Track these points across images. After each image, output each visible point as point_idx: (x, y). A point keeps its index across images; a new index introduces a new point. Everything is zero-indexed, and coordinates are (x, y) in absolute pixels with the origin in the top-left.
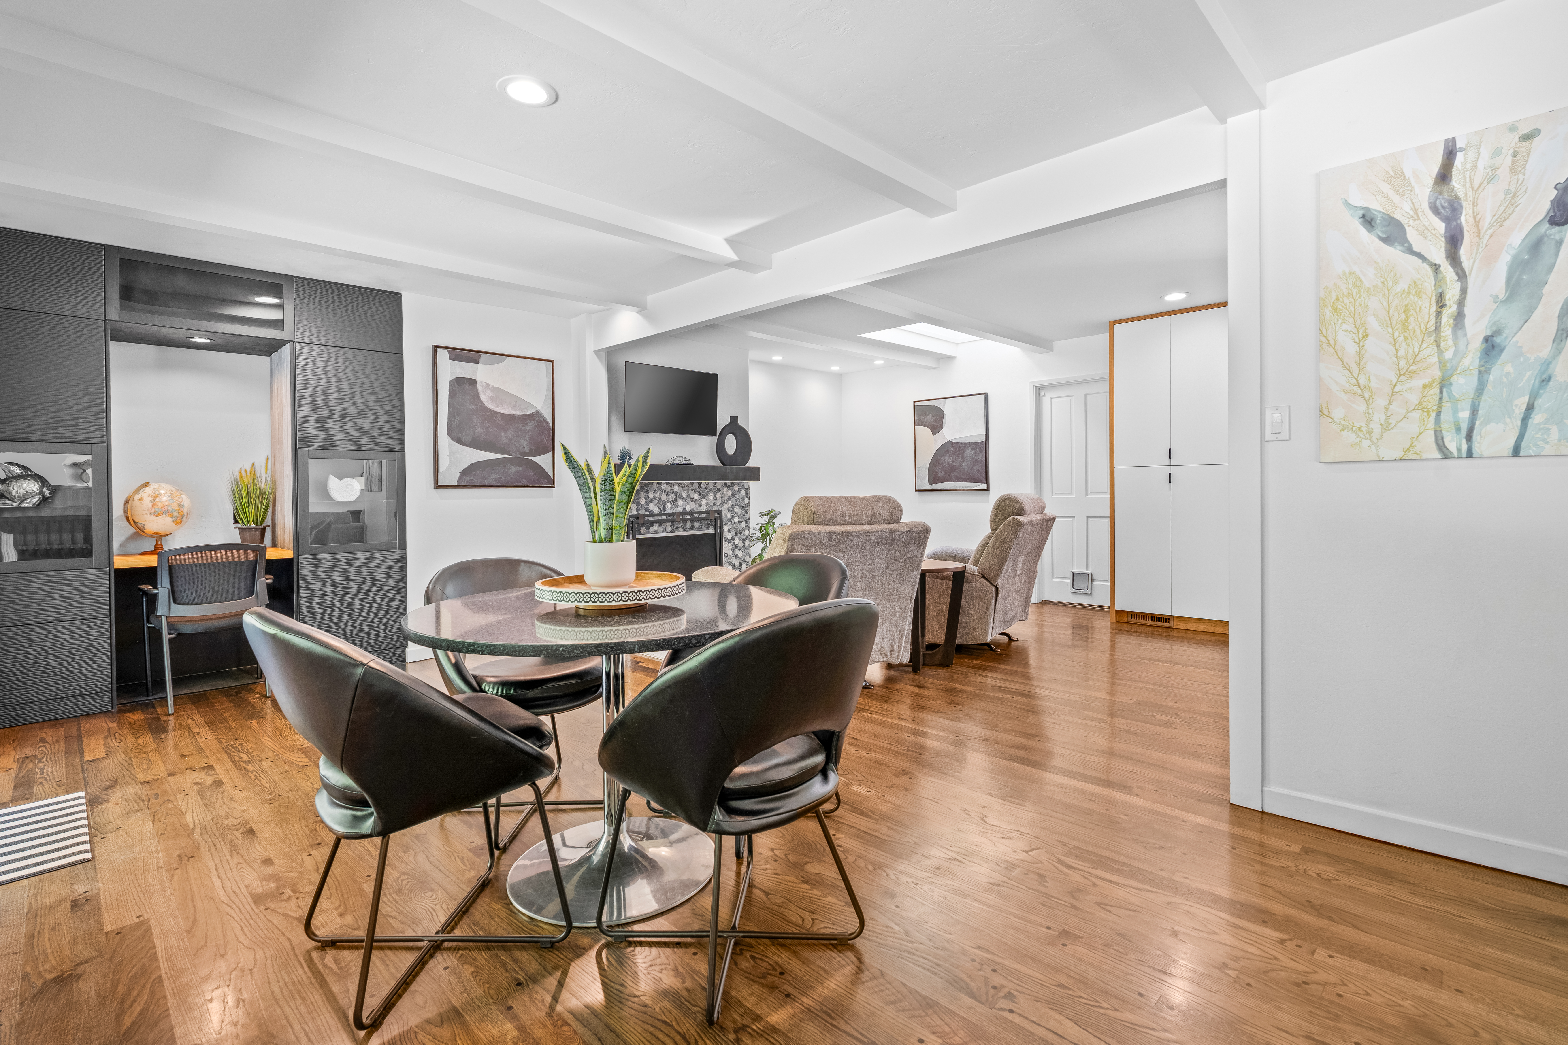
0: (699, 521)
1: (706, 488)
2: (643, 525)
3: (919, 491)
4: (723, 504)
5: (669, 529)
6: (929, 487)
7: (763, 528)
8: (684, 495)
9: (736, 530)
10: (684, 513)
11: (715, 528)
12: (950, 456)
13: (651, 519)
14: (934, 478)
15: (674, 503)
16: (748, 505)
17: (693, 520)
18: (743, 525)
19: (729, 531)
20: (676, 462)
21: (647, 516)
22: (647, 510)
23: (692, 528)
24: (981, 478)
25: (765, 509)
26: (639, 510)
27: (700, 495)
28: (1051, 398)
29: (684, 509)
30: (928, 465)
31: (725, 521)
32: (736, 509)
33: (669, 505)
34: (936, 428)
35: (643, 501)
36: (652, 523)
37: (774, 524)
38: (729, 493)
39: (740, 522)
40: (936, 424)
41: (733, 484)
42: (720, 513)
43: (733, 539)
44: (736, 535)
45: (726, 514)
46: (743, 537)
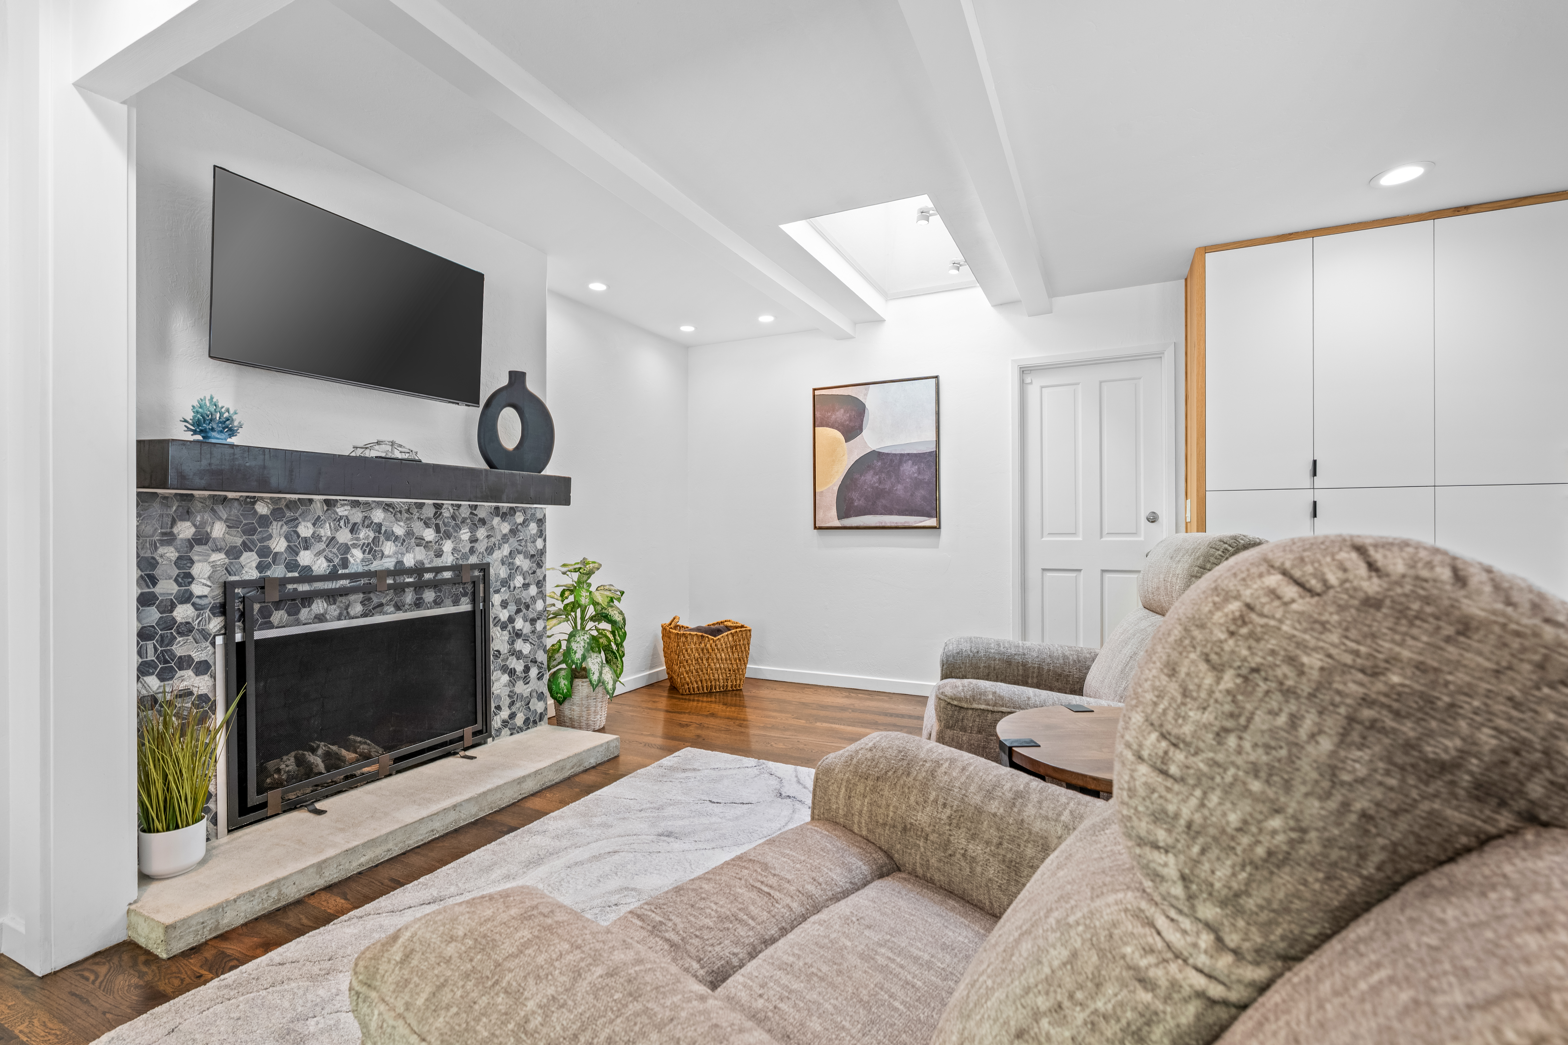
0: (435, 587)
1: (453, 517)
2: (278, 605)
3: (820, 528)
4: (490, 550)
5: (358, 609)
6: (837, 523)
7: (567, 593)
8: (399, 530)
9: (518, 602)
10: (400, 570)
11: (474, 601)
12: (876, 474)
13: (304, 588)
14: (846, 509)
15: (372, 550)
16: (542, 552)
17: (420, 587)
18: (533, 590)
19: (504, 604)
20: (373, 454)
21: (293, 580)
22: (292, 566)
23: (418, 604)
24: (928, 508)
25: (574, 559)
26: (268, 566)
27: (438, 530)
28: (1042, 387)
29: (400, 563)
30: (836, 488)
31: (494, 584)
32: (520, 561)
33: (357, 557)
34: (851, 431)
35: (279, 545)
36: (307, 599)
37: (589, 585)
38: (505, 528)
39: (526, 586)
40: (852, 424)
41: (513, 511)
42: (484, 569)
43: (511, 620)
44: (518, 611)
45: (498, 571)
46: (531, 615)
